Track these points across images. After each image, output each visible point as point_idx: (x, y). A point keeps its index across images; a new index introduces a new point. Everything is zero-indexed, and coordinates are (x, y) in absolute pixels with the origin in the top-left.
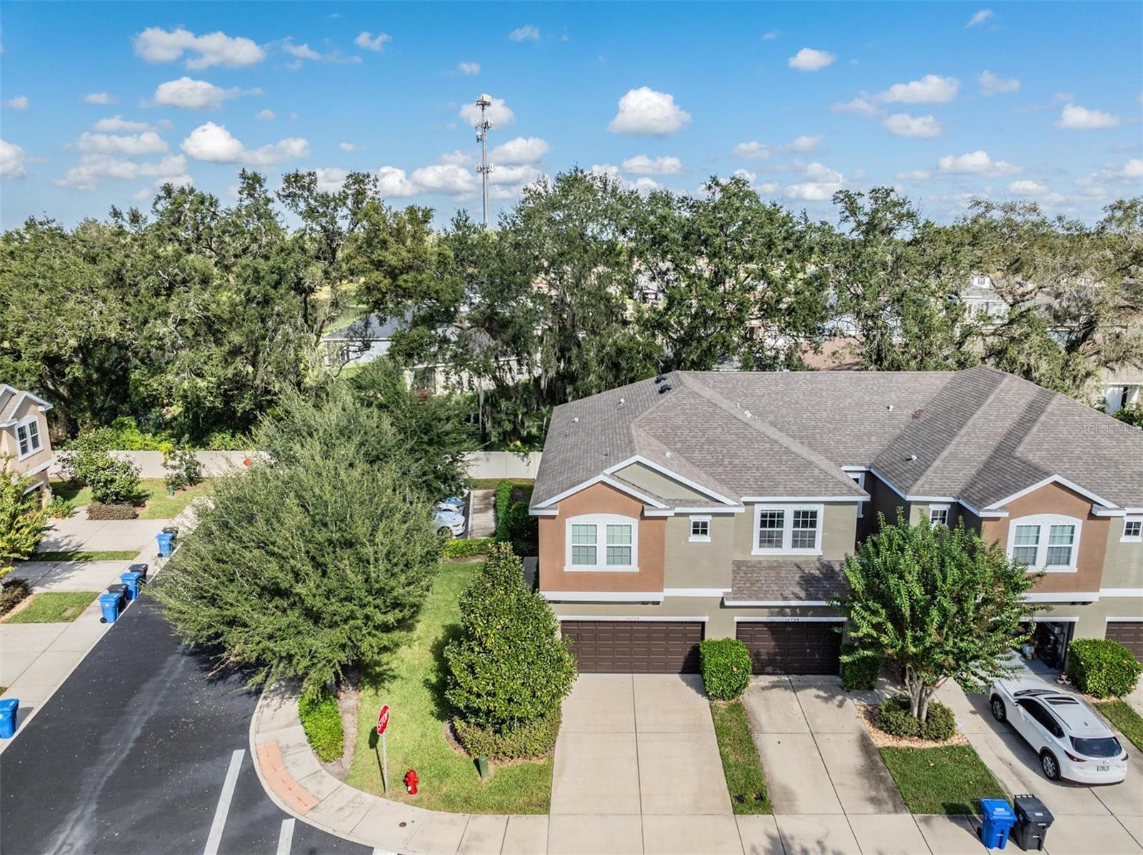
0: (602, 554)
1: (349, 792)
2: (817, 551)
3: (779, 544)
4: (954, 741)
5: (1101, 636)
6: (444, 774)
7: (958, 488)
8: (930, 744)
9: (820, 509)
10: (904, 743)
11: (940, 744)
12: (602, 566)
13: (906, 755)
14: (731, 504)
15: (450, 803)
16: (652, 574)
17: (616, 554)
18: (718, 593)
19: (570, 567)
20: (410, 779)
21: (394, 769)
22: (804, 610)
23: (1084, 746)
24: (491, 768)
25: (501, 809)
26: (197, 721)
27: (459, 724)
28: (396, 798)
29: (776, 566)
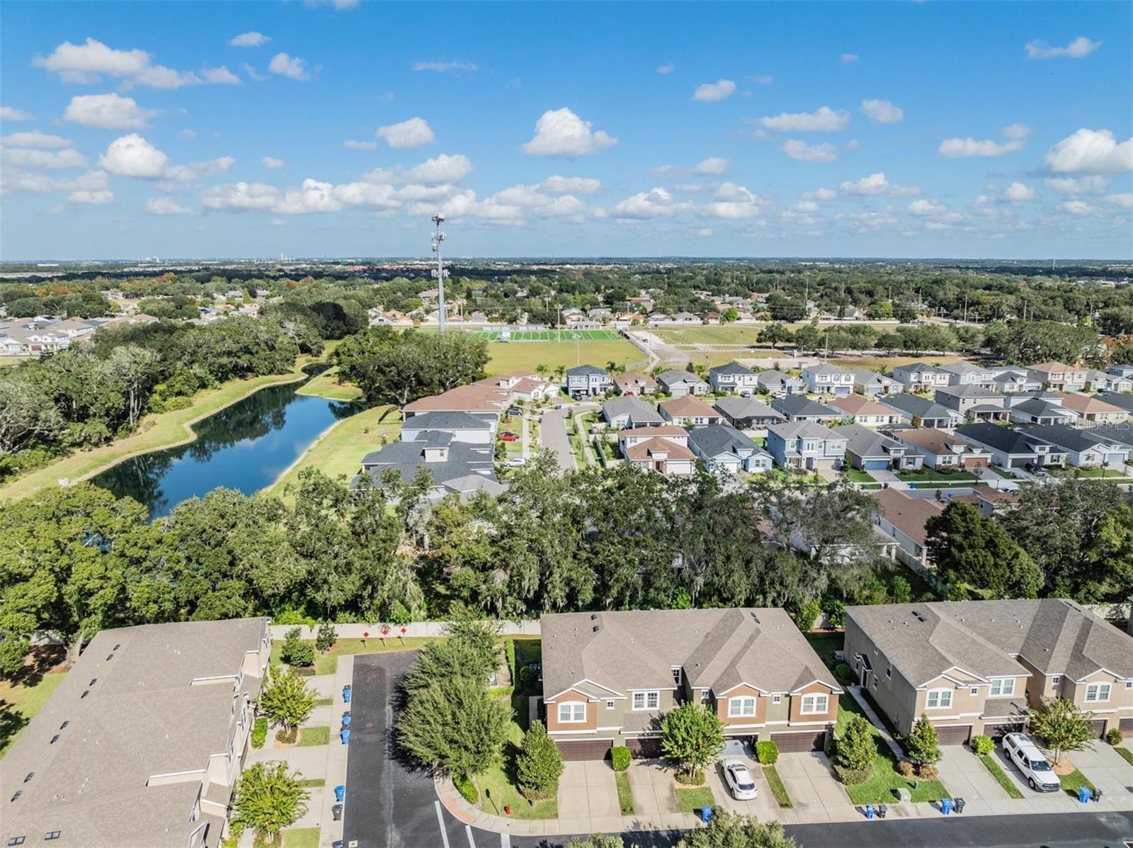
0: (572, 716)
1: (485, 815)
2: (658, 708)
3: (642, 706)
4: (705, 785)
5: (769, 740)
6: (518, 806)
7: (712, 682)
8: (696, 787)
9: (658, 693)
10: (686, 787)
11: (699, 787)
12: (572, 720)
13: (685, 792)
14: (622, 696)
15: (522, 817)
16: (592, 723)
17: (578, 716)
18: (618, 728)
19: (560, 721)
20: (506, 809)
21: (500, 806)
22: (652, 734)
23: (742, 787)
24: (535, 803)
25: (542, 818)
26: (414, 790)
27: (521, 787)
28: (503, 816)
29: (641, 715)
